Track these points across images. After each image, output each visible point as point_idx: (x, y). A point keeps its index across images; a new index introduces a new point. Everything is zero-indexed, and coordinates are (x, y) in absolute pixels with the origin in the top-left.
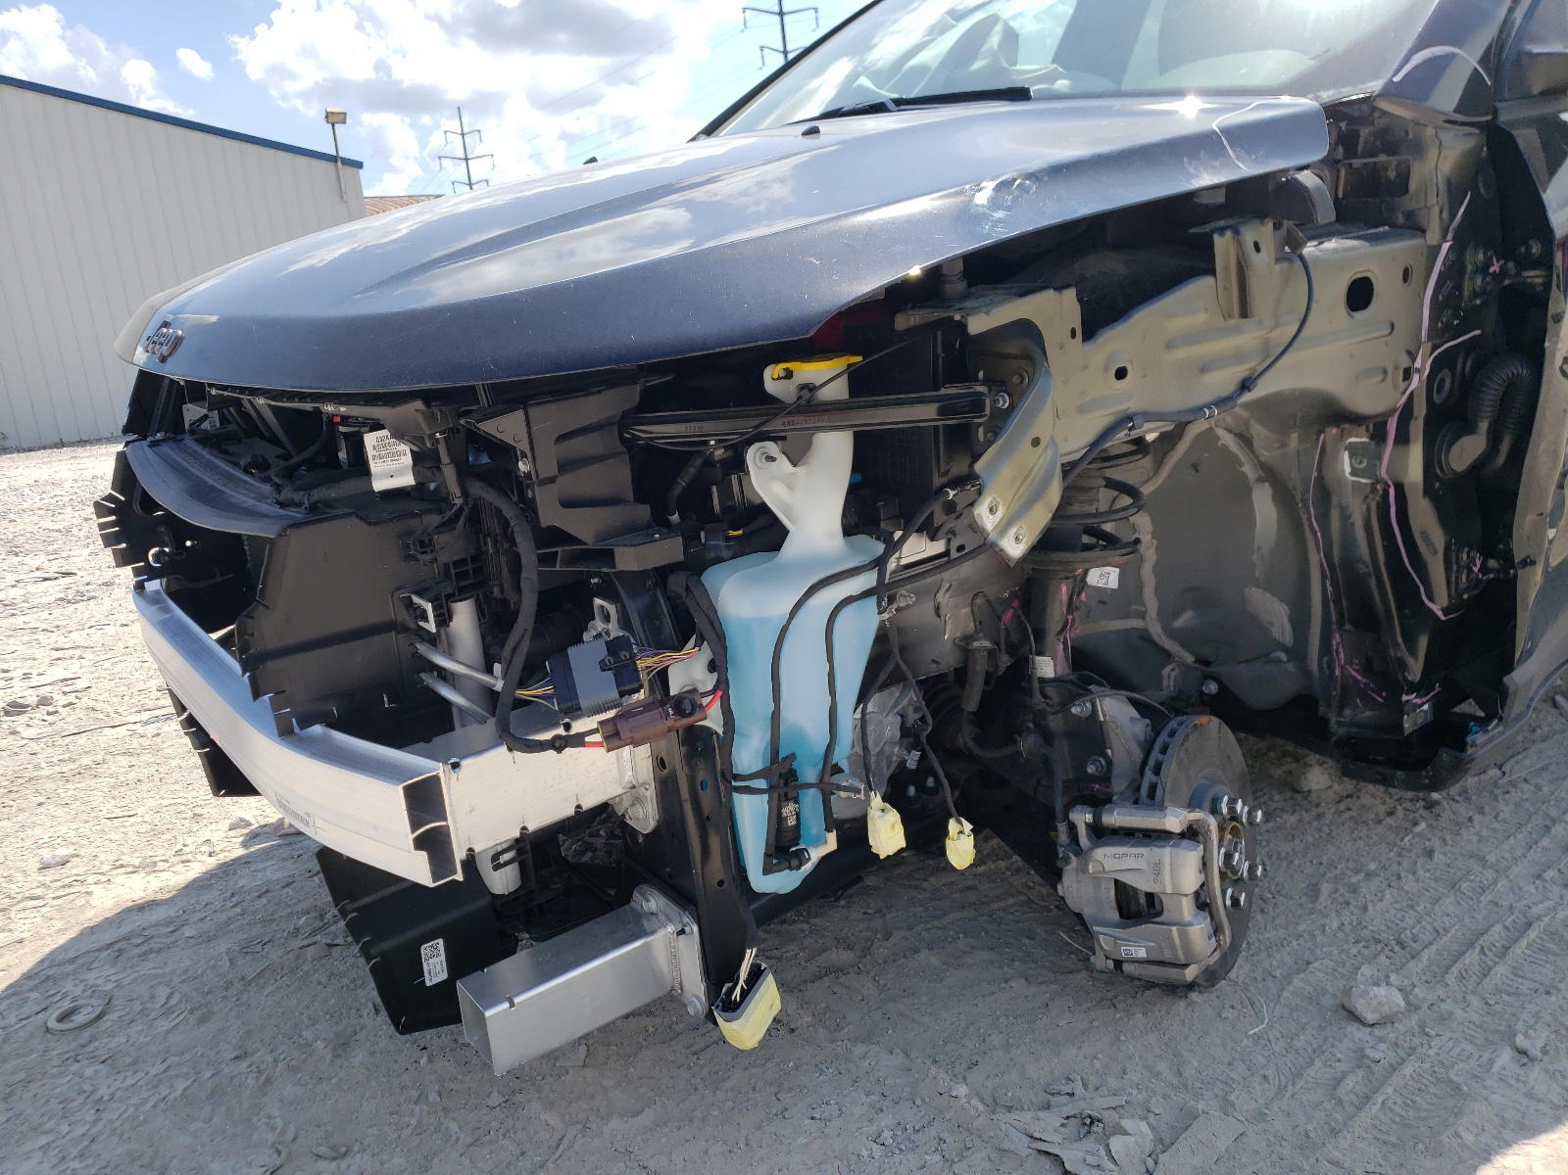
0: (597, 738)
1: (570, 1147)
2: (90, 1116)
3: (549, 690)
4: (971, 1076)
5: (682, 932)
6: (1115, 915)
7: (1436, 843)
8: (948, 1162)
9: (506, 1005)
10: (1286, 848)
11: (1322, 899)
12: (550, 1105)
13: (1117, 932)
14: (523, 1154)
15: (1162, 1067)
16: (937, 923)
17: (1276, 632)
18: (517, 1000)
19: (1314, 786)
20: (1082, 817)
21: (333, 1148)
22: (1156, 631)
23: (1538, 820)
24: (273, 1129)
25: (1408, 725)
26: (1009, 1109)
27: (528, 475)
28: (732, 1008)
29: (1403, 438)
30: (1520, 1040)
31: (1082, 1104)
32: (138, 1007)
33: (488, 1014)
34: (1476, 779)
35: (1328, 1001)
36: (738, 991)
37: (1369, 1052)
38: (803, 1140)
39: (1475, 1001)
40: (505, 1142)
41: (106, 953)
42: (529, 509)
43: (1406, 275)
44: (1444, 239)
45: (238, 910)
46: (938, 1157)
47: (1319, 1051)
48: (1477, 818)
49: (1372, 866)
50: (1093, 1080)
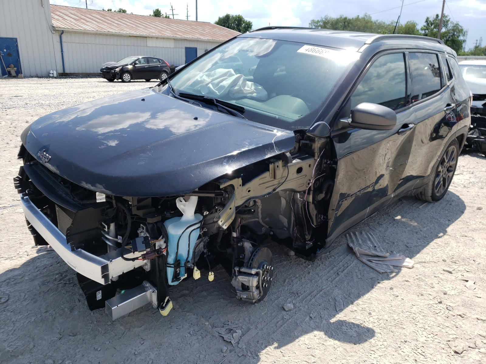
0: (141, 258)
1: (126, 334)
2: (12, 325)
3: (131, 247)
4: (210, 321)
5: (154, 292)
6: (241, 289)
7: (311, 270)
8: (203, 338)
9: (116, 307)
10: (282, 270)
11: (285, 283)
12: (122, 325)
13: (241, 292)
14: (116, 335)
15: (247, 319)
16: (207, 285)
17: (285, 224)
18: (119, 306)
19: (292, 255)
20: (237, 269)
21: (73, 334)
22: (261, 221)
23: (332, 266)
24: (58, 329)
25: (307, 247)
26: (216, 327)
27: (131, 205)
28: (163, 308)
29: (309, 194)
30: (311, 315)
31: (230, 327)
32: (17, 298)
33: (113, 308)
34: (324, 255)
35: (280, 306)
36: (164, 305)
37: (284, 317)
38: (174, 333)
39: (306, 307)
40: (112, 333)
41: (4, 283)
42: (130, 210)
43: (310, 166)
44: (318, 158)
45: (39, 272)
46: (201, 337)
47: (276, 316)
48: (321, 265)
49: (297, 276)
50: (233, 322)
